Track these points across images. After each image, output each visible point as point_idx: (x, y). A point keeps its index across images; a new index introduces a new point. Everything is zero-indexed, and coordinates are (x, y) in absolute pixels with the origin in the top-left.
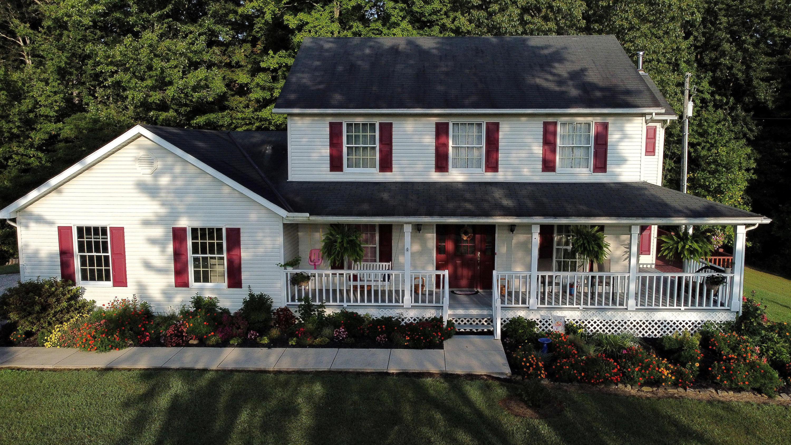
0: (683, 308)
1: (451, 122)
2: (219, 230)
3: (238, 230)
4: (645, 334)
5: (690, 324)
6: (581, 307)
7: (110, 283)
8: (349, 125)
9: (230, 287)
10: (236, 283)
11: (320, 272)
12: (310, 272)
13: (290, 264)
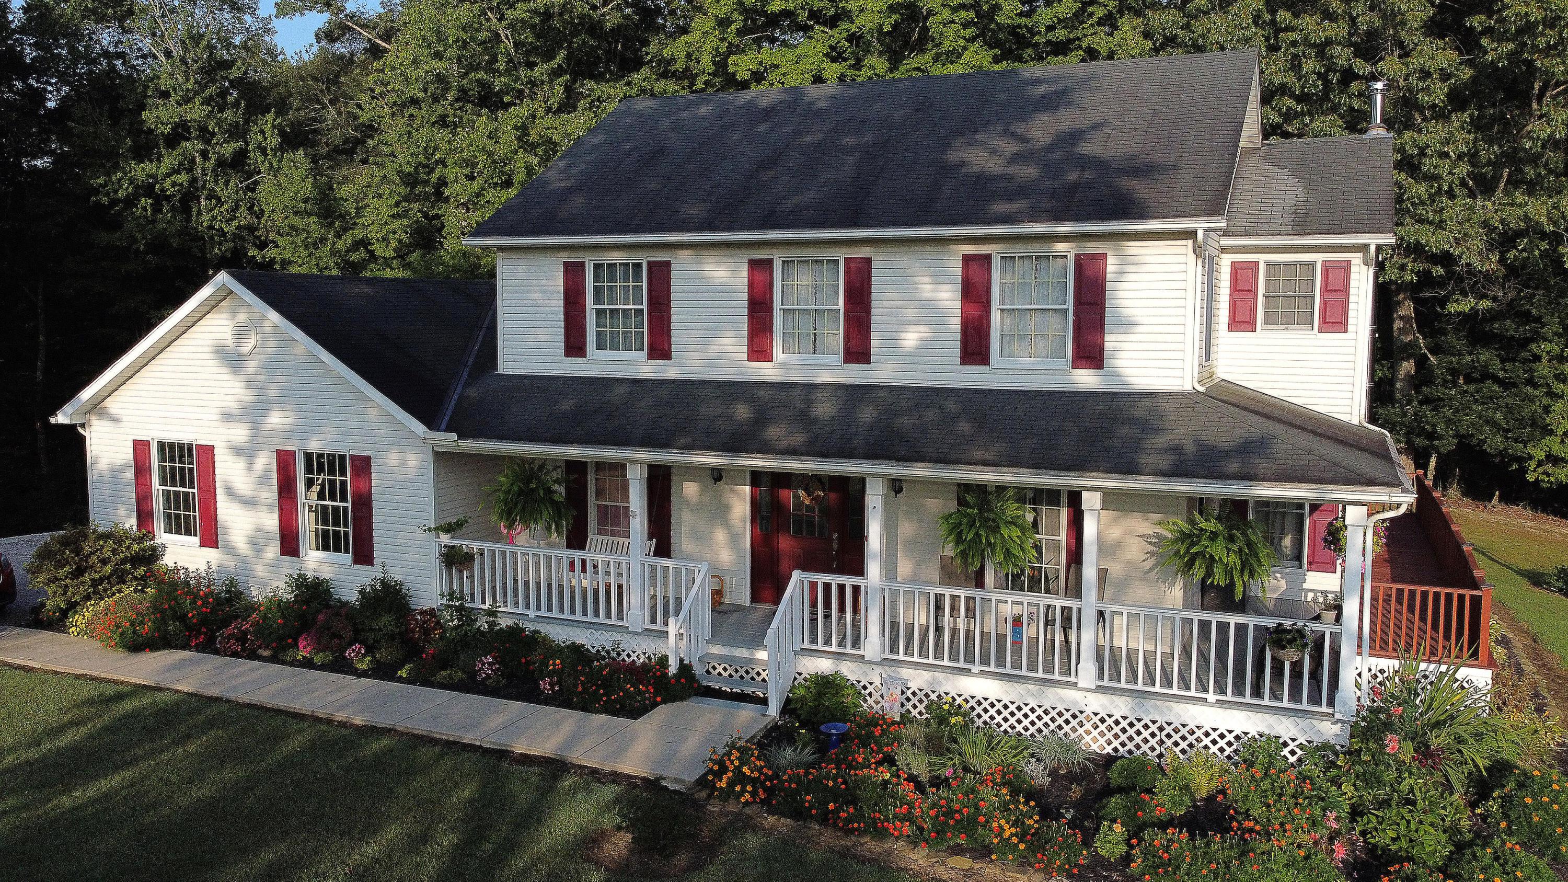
0: (1211, 697)
2: (342, 458)
3: (368, 459)
4: (1120, 747)
5: (1230, 737)
6: (976, 669)
7: (196, 540)
8: (598, 267)
9: (356, 561)
10: (364, 556)
11: (493, 546)
12: (475, 546)
13: (449, 529)
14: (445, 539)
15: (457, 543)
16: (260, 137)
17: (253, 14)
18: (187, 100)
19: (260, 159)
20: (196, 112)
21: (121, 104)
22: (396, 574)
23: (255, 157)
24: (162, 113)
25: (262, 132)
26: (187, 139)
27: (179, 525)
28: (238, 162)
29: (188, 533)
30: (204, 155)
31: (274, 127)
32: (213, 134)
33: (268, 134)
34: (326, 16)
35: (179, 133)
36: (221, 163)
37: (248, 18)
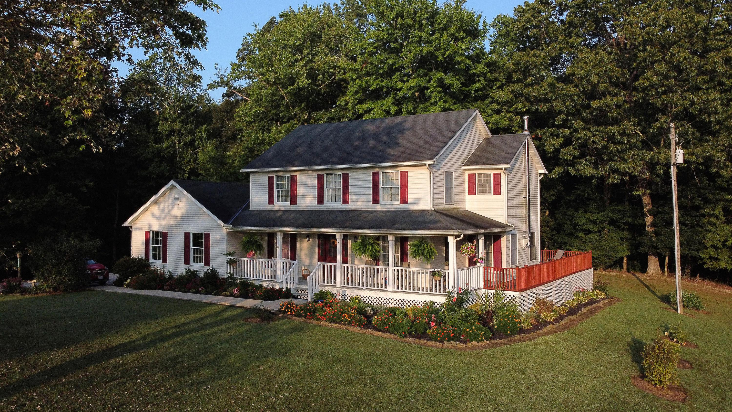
0: (421, 292)
1: (325, 174)
2: (202, 234)
3: (209, 234)
7: (161, 261)
8: (278, 177)
9: (205, 265)
10: (207, 263)
11: (241, 259)
12: (237, 259)
13: (229, 254)
14: (229, 257)
15: (232, 258)
16: (200, 134)
17: (200, 88)
18: (174, 121)
19: (200, 143)
20: (177, 126)
21: (151, 123)
22: (216, 268)
23: (198, 142)
24: (165, 127)
25: (201, 132)
26: (173, 136)
27: (156, 257)
28: (192, 144)
29: (159, 259)
30: (179, 141)
31: (205, 130)
32: (183, 134)
33: (203, 133)
34: (226, 89)
35: (171, 133)
36: (185, 144)
37: (198, 90)
